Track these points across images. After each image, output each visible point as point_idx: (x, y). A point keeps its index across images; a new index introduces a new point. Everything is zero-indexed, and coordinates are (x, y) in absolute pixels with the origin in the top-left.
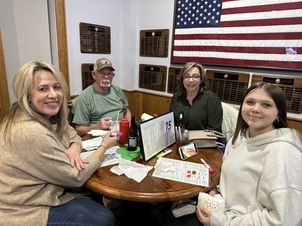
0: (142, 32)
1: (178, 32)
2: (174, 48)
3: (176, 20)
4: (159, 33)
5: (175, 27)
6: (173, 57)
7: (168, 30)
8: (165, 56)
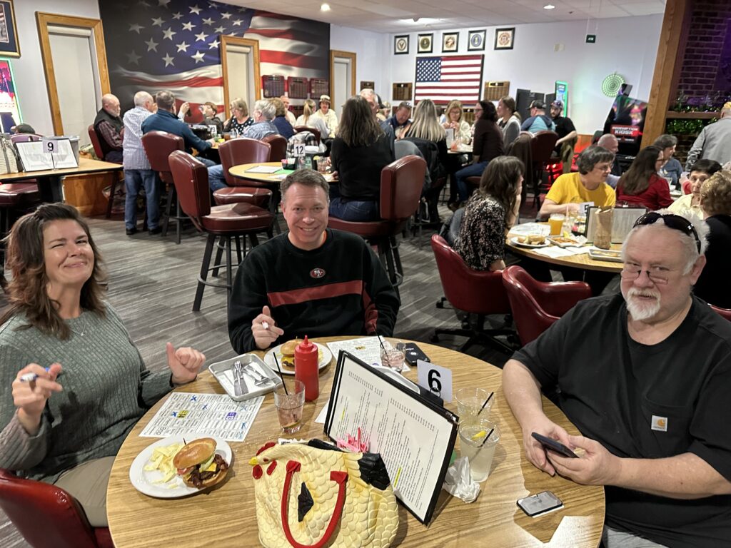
0: (394, 84)
1: (419, 84)
2: (416, 95)
3: (417, 77)
4: (406, 85)
5: (416, 81)
6: (415, 100)
7: (411, 84)
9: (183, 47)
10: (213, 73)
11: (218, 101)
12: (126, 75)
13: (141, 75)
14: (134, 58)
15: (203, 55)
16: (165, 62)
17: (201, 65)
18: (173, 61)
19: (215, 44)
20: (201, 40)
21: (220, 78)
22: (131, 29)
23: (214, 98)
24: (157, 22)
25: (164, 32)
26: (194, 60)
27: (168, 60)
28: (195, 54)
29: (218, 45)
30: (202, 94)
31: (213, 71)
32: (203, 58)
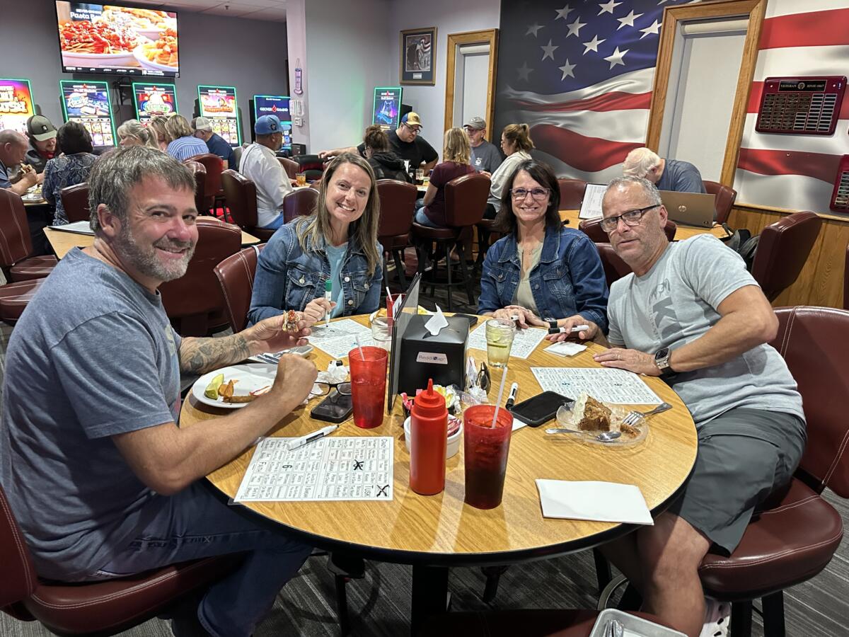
9: (593, 46)
10: (637, 83)
11: (637, 136)
12: (513, 97)
13: (529, 96)
14: (525, 72)
15: (623, 53)
16: (562, 73)
17: (619, 71)
18: (573, 71)
19: (654, 28)
20: (627, 26)
21: (651, 92)
22: (529, 33)
23: (630, 131)
24: (562, 13)
25: (569, 26)
26: (609, 63)
27: (567, 70)
28: (612, 55)
29: (659, 29)
30: (610, 124)
31: (640, 81)
32: (623, 58)
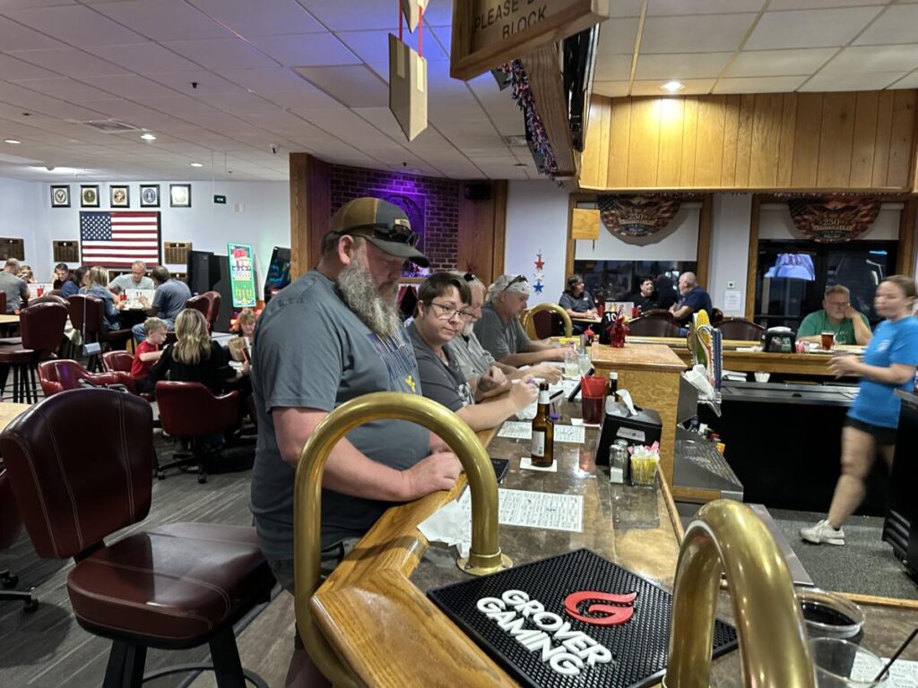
0: (54, 242)
1: (85, 243)
2: (83, 255)
3: (82, 235)
4: (70, 244)
5: (82, 240)
6: (83, 262)
7: (76, 242)
8: (77, 261)
